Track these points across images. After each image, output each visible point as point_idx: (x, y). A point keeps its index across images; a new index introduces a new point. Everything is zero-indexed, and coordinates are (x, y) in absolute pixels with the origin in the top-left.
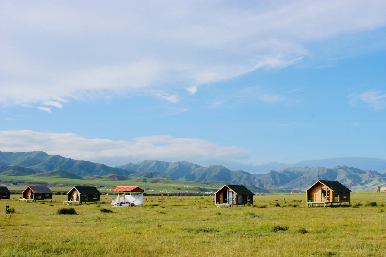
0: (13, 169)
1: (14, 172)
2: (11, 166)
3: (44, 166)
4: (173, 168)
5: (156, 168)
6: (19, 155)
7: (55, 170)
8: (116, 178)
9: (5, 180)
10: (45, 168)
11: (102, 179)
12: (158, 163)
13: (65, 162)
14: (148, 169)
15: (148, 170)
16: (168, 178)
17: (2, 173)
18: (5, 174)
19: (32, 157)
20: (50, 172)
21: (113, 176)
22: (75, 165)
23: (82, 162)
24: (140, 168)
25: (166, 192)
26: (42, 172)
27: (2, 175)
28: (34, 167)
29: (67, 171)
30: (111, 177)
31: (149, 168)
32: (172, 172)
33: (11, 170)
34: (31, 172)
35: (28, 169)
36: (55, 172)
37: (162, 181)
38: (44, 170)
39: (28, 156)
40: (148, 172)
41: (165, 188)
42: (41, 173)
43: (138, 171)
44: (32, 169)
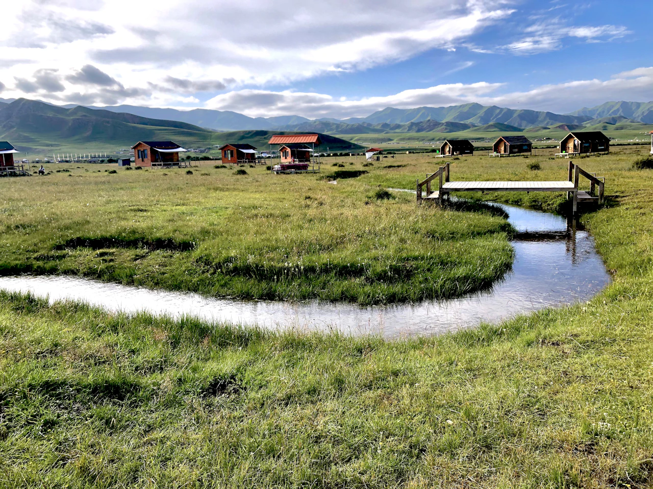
0: (445, 126)
1: (446, 129)
2: (443, 122)
3: (479, 119)
4: (646, 109)
5: (621, 111)
6: (452, 109)
7: (491, 123)
8: (566, 127)
9: (438, 138)
10: (480, 122)
11: (548, 130)
12: (624, 104)
13: (503, 113)
14: (610, 113)
15: (610, 115)
16: (639, 122)
17: (434, 130)
18: (438, 131)
19: (465, 111)
20: (485, 126)
21: (562, 125)
22: (514, 116)
23: (523, 112)
24: (598, 112)
25: (637, 140)
26: (476, 126)
27: (435, 133)
28: (468, 122)
29: (506, 123)
30: (559, 127)
31: (611, 111)
32: (645, 114)
33: (443, 127)
34: (465, 127)
35: (462, 124)
36: (491, 125)
37: (630, 127)
38: (479, 124)
39: (461, 109)
40: (609, 116)
41: (635, 135)
42: (476, 128)
43: (594, 117)
44: (465, 124)
